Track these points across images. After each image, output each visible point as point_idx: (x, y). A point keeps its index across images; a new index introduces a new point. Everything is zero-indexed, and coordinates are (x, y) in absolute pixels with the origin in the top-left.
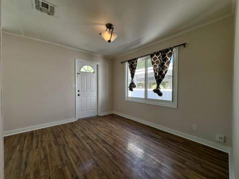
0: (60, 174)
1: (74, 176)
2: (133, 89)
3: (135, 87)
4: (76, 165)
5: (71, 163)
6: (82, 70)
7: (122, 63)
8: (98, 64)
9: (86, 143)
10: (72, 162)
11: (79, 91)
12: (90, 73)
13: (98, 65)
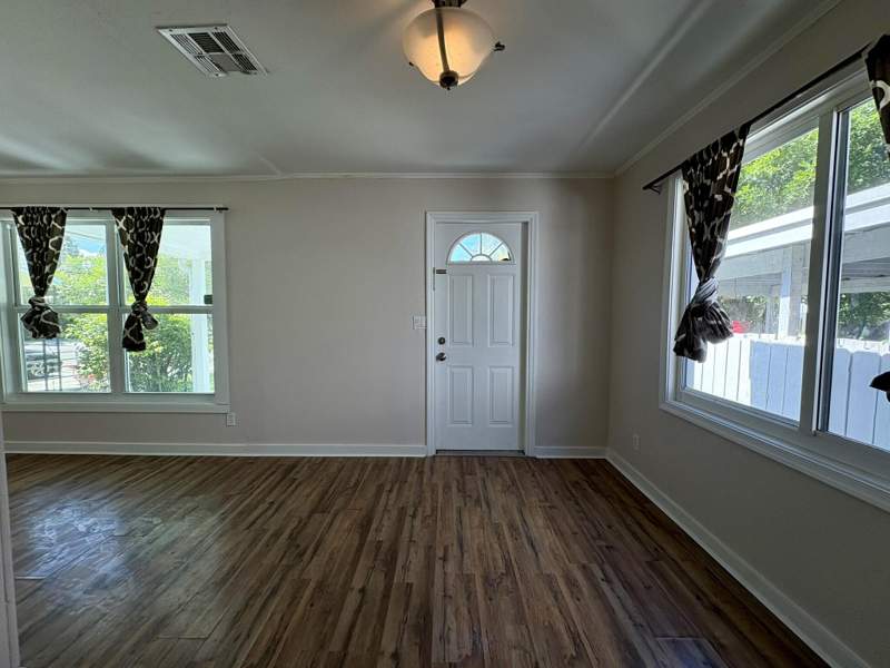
2: (710, 348)
3: (720, 333)
6: (458, 255)
7: (649, 186)
8: (525, 217)
11: (442, 341)
12: (492, 263)
13: (526, 224)
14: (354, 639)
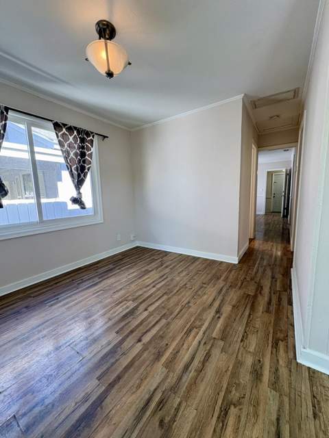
0: (229, 332)
1: (217, 316)
4: (203, 325)
5: (204, 333)
9: (139, 344)
10: (201, 333)
14: (155, 321)
